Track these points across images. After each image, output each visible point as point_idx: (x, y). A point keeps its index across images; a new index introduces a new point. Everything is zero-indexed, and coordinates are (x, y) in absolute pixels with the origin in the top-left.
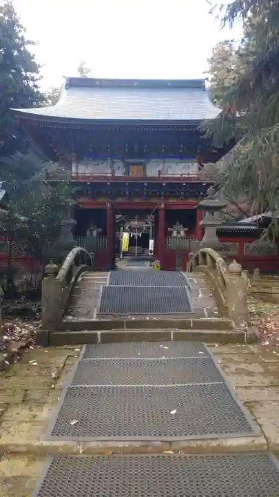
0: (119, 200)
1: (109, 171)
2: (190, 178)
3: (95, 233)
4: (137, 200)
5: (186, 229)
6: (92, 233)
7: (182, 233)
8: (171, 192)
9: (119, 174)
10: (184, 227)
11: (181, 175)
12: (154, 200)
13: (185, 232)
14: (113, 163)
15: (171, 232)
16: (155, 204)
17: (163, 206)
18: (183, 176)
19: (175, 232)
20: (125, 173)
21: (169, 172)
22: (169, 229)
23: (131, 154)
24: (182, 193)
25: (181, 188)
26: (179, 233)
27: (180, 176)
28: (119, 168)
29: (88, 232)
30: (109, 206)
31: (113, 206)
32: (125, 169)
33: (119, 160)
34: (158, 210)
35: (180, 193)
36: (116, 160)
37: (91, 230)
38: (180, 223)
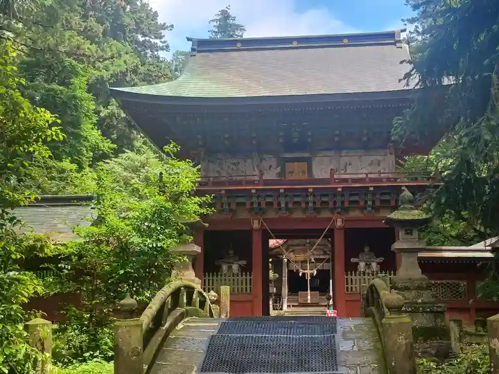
0: (271, 215)
1: (257, 172)
2: (380, 180)
3: (235, 267)
4: (298, 215)
5: (381, 260)
6: (230, 268)
7: (374, 265)
8: (351, 202)
9: (271, 175)
10: (377, 257)
11: (367, 174)
12: (326, 214)
13: (378, 263)
14: (261, 161)
15: (358, 264)
16: (329, 219)
17: (339, 223)
18: (369, 176)
19: (362, 265)
20: (279, 174)
21: (348, 171)
22: (353, 260)
23: (289, 147)
24: (369, 203)
25: (366, 194)
26: (368, 265)
27: (364, 176)
28: (270, 167)
29: (225, 267)
31: (262, 225)
32: (279, 169)
33: (271, 156)
34: (331, 231)
35: (366, 202)
36: (265, 156)
37: (229, 263)
38: (370, 251)
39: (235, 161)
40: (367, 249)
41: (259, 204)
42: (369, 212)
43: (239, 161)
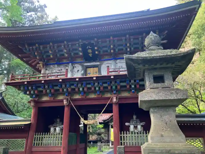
0: (77, 97)
3: (58, 129)
4: (93, 96)
6: (55, 129)
7: (139, 127)
8: (122, 87)
10: (141, 122)
12: (108, 95)
13: (142, 126)
14: (73, 68)
15: (129, 126)
16: (108, 98)
17: (115, 100)
20: (83, 74)
22: (127, 124)
23: (88, 59)
24: (133, 86)
26: (136, 127)
28: (78, 71)
29: (52, 129)
30: (65, 102)
31: (70, 103)
32: (83, 72)
33: (78, 65)
34: (111, 105)
35: (130, 86)
36: (76, 65)
37: (54, 127)
38: (137, 118)
39: (60, 69)
40: (135, 117)
41: (67, 90)
42: (133, 92)
43: (62, 68)
